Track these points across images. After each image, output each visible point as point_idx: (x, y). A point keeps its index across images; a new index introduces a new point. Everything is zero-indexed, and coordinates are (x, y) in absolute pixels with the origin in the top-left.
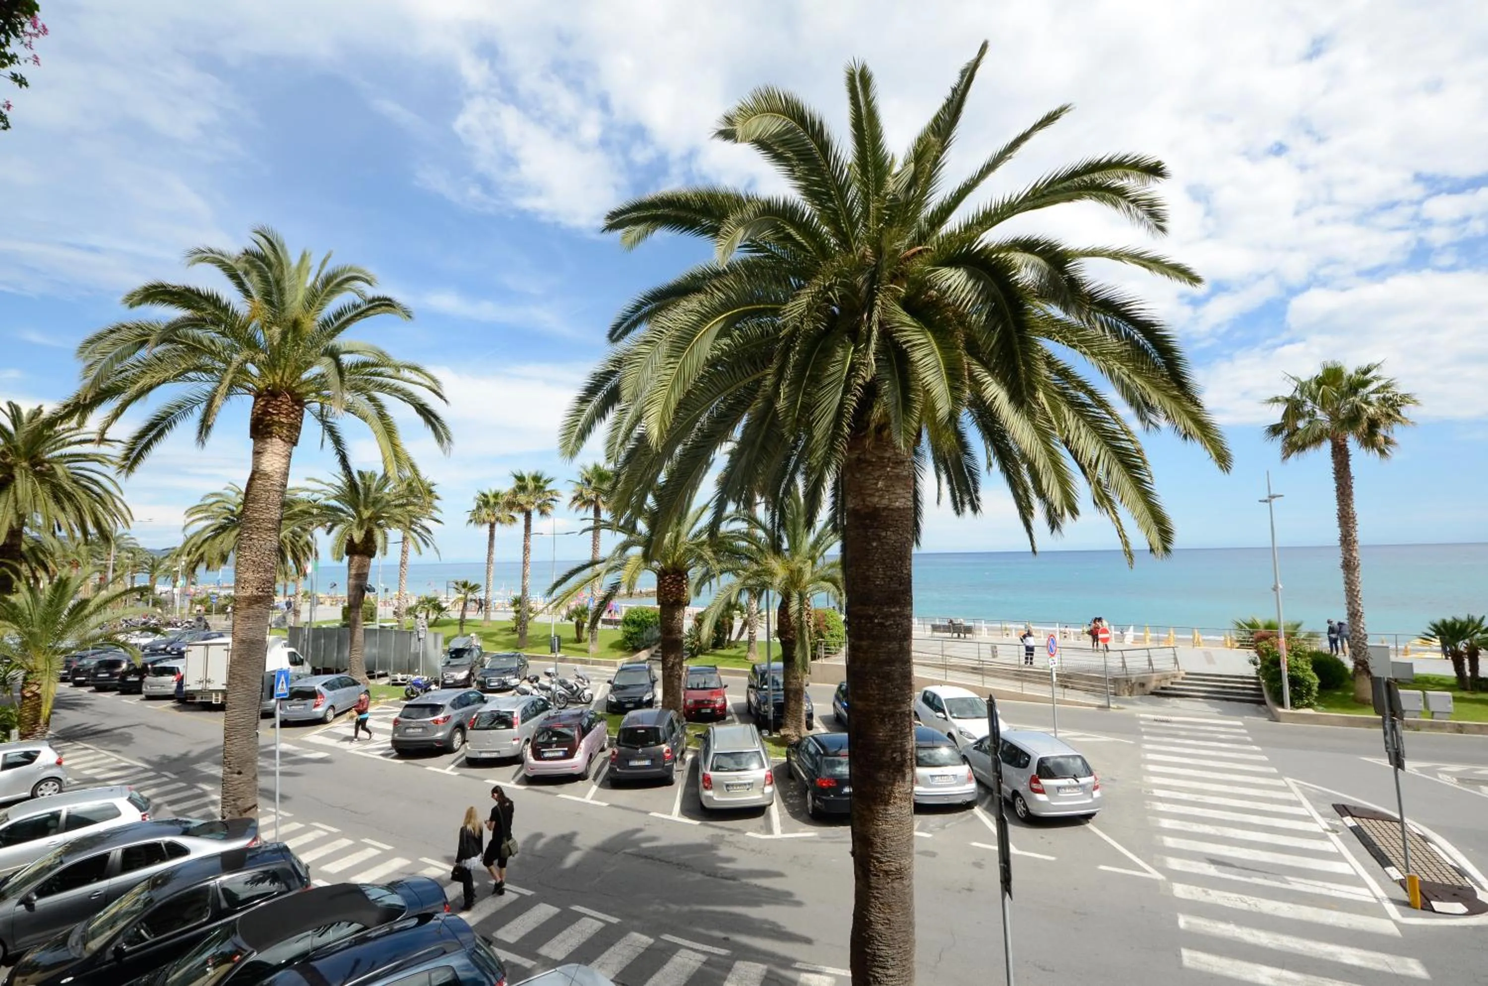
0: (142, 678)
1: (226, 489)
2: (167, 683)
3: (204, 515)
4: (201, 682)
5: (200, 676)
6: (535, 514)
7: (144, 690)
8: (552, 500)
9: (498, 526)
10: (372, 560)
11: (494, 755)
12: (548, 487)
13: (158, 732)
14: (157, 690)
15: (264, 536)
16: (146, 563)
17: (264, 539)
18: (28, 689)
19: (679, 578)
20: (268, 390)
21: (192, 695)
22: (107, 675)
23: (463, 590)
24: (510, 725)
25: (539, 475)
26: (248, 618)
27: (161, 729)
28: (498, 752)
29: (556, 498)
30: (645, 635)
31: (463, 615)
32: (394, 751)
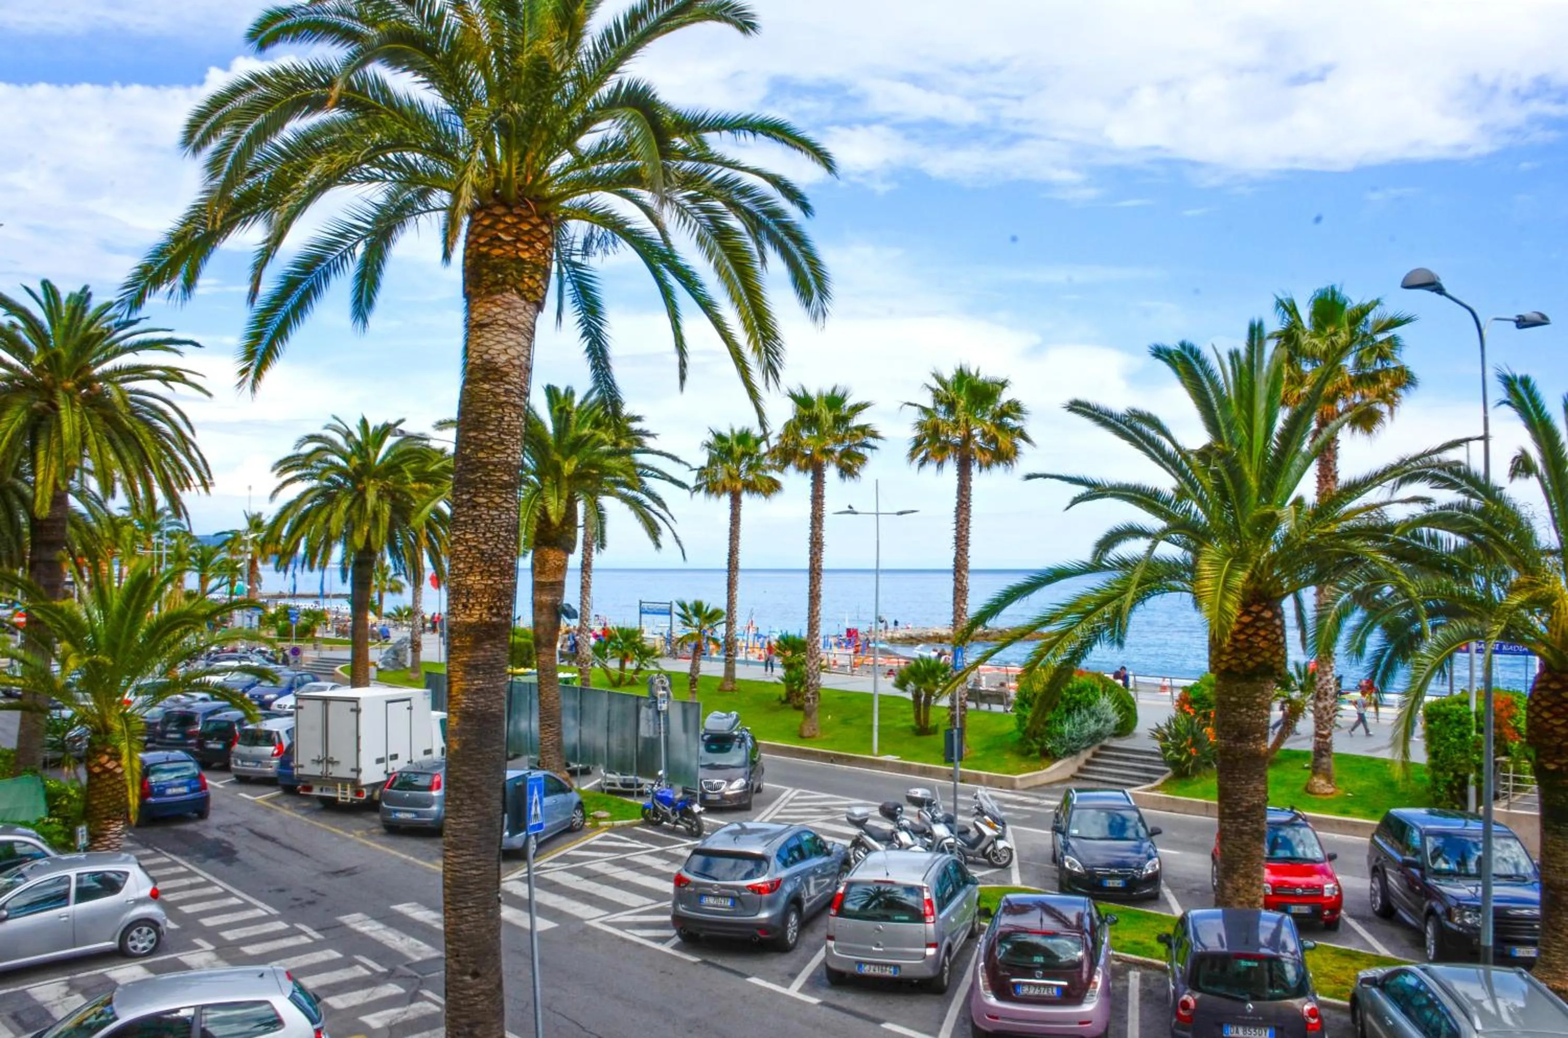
0: (228, 746)
1: (326, 428)
2: (264, 757)
3: (299, 473)
4: (319, 762)
5: (318, 752)
6: (831, 473)
7: (233, 766)
8: (866, 445)
9: (745, 497)
10: (571, 557)
11: (889, 972)
12: (858, 420)
13: (268, 843)
14: (250, 767)
15: (497, 500)
16: (194, 555)
17: (498, 506)
18: (96, 761)
19: (1267, 614)
20: (495, 196)
21: (308, 782)
22: (177, 736)
23: (695, 620)
24: (918, 916)
25: (839, 393)
26: (476, 667)
27: (273, 840)
28: (897, 966)
29: (871, 441)
30: (1067, 727)
31: (695, 667)
32: (672, 932)
